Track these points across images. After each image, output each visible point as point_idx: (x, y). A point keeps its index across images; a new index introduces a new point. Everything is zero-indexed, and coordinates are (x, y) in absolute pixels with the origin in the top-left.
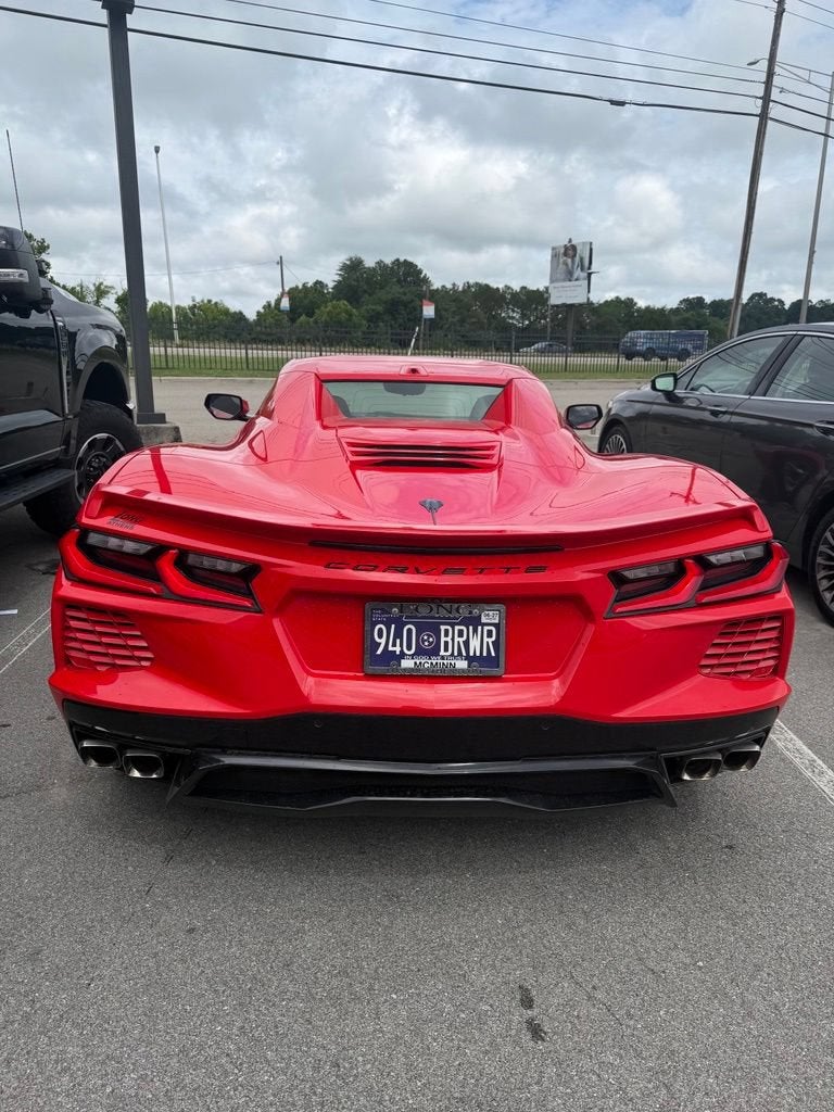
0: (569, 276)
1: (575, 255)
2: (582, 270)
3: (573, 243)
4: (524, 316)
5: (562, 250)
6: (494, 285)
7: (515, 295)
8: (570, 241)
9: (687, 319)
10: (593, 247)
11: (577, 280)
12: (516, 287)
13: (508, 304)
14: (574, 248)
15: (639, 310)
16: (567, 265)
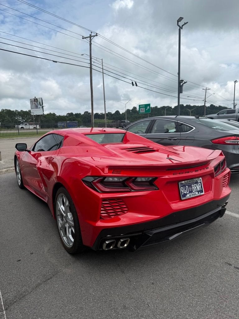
0: (37, 107)
1: (37, 101)
2: (40, 105)
3: (36, 98)
4: (23, 119)
5: (33, 100)
6: (12, 110)
7: (19, 113)
8: (35, 97)
9: (71, 119)
10: (42, 99)
11: (39, 108)
12: (19, 110)
13: (17, 115)
14: (37, 99)
15: (57, 116)
16: (35, 104)
